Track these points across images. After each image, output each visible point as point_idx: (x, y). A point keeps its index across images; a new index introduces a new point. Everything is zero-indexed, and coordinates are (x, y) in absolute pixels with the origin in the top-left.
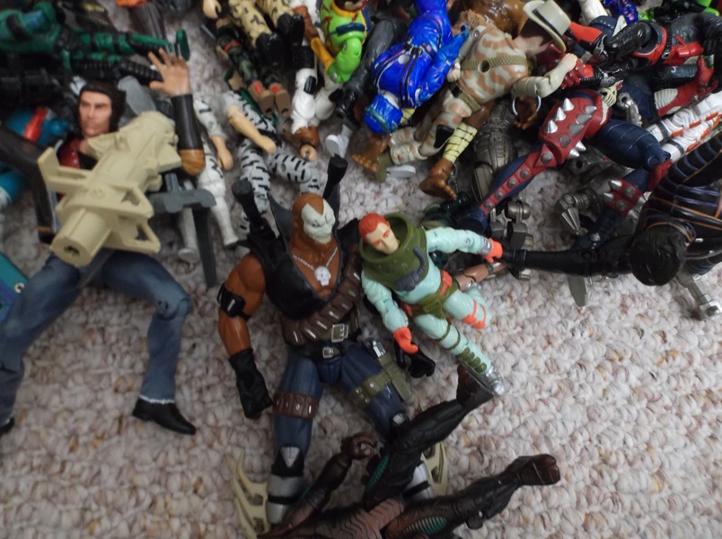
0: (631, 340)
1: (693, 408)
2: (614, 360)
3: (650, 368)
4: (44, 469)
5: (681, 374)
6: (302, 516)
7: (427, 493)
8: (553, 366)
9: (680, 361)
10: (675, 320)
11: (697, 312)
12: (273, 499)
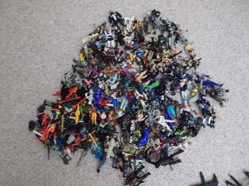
0: (164, 171)
1: (169, 180)
2: (162, 174)
3: (166, 175)
4: (103, 177)
5: (169, 176)
6: (128, 180)
7: (139, 177)
8: (155, 173)
9: (169, 175)
10: (170, 170)
11: (172, 169)
12: (125, 179)
